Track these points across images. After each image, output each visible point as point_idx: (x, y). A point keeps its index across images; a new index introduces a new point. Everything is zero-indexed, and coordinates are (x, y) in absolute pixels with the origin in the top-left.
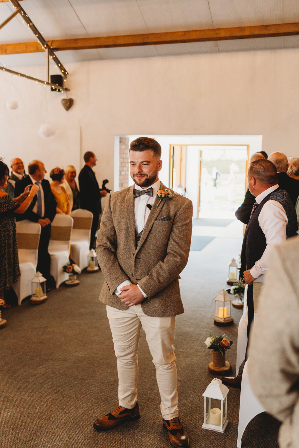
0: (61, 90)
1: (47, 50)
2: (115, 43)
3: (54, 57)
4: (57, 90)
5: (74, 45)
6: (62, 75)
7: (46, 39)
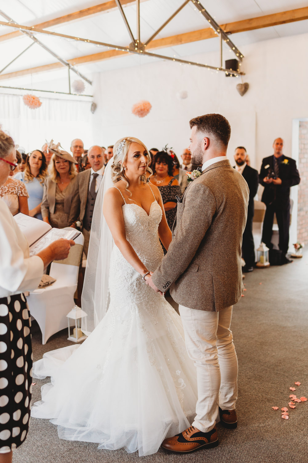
0: (235, 74)
1: (220, 35)
2: (292, 18)
3: (228, 40)
4: (231, 76)
5: (248, 26)
6: (237, 59)
7: (219, 24)
